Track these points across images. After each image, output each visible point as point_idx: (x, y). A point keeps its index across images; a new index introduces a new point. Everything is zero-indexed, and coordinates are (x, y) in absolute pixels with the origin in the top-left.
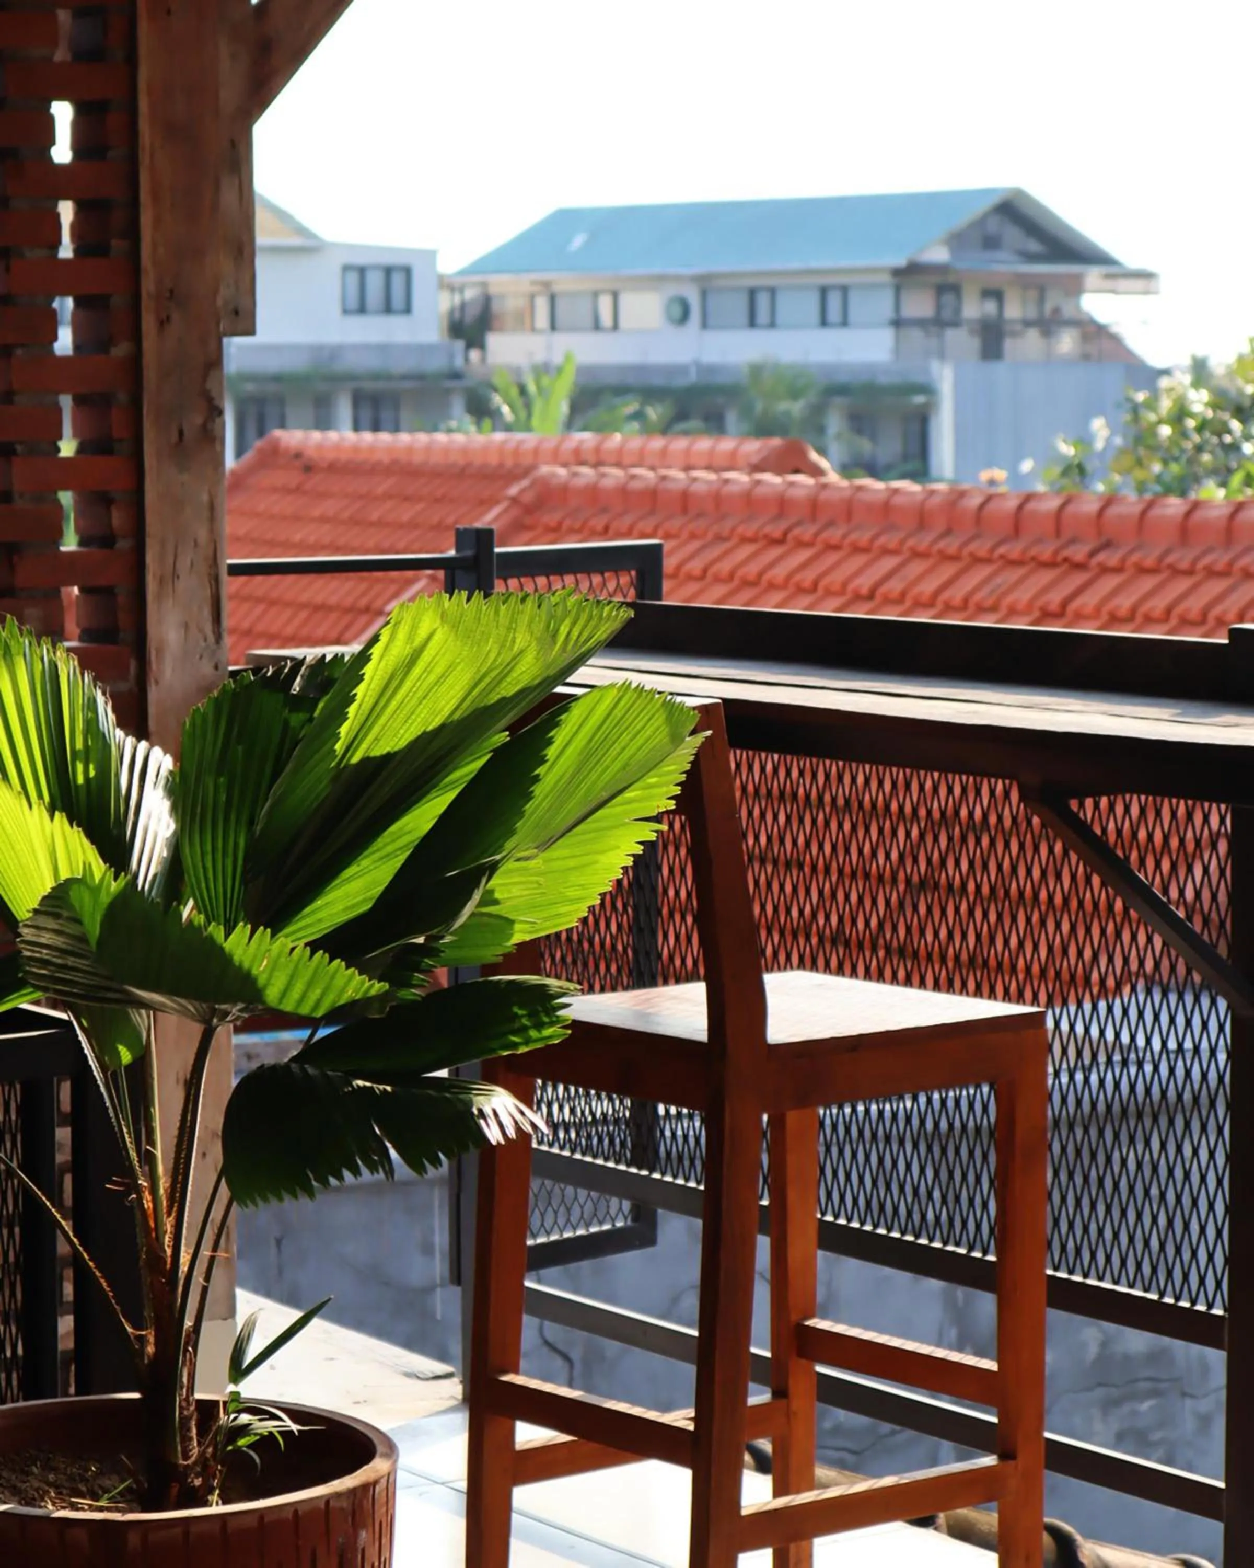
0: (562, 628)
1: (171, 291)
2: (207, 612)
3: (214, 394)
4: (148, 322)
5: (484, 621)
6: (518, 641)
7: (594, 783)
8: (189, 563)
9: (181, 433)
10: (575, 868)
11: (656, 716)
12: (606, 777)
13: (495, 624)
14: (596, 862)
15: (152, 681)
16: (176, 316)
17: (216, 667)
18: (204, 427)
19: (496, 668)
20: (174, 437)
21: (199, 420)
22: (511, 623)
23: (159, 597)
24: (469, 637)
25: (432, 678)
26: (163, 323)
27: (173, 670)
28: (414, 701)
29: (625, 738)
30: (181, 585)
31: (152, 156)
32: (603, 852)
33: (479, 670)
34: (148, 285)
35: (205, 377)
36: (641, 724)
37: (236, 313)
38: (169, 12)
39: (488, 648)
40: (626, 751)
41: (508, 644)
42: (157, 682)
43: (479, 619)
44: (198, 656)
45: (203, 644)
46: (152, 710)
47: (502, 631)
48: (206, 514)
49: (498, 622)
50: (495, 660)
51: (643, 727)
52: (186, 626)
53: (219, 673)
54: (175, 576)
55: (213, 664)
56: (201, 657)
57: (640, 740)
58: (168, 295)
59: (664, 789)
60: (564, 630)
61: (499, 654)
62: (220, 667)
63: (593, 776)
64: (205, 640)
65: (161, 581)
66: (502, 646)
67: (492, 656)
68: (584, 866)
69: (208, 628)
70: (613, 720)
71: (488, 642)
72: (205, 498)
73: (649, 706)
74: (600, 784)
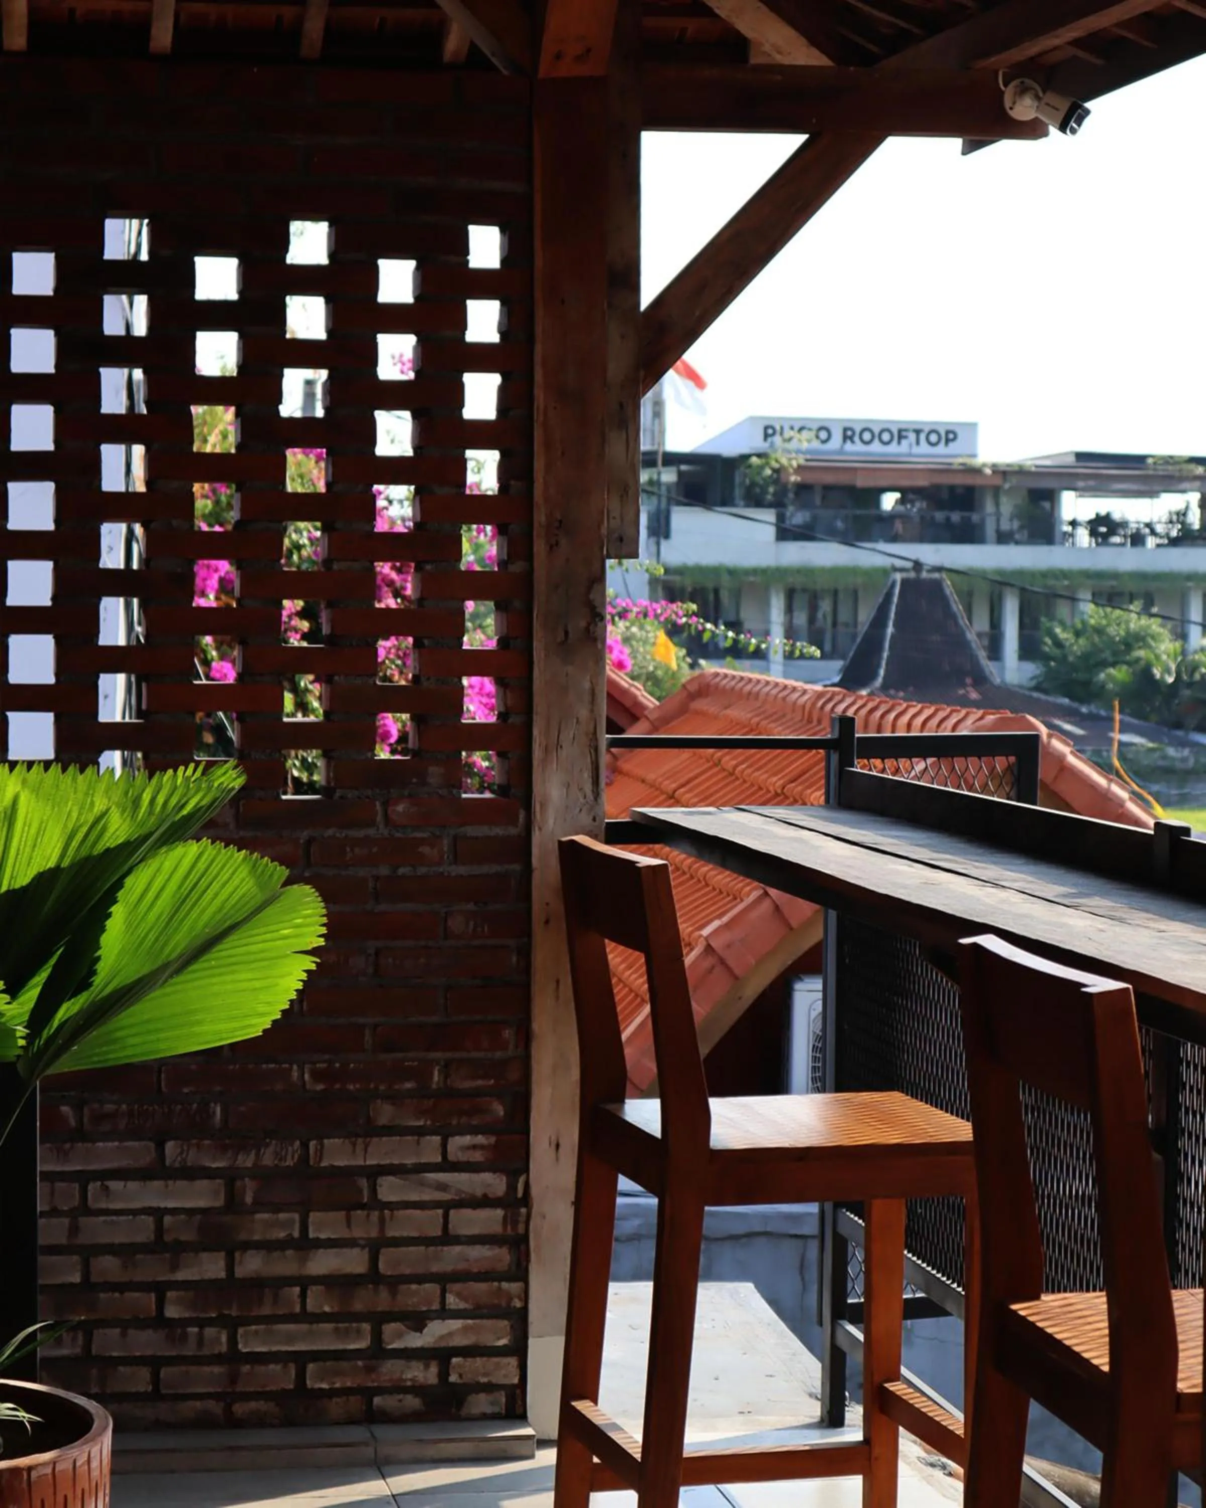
0: (145, 795)
1: (561, 522)
2: (587, 775)
3: (597, 603)
4: (540, 547)
5: (63, 786)
6: (97, 804)
7: (196, 921)
8: (571, 736)
9: (566, 633)
10: (261, 989)
11: (240, 870)
12: (206, 917)
13: (73, 789)
14: (277, 985)
15: (537, 828)
16: (563, 542)
17: (594, 819)
18: (587, 629)
19: (81, 826)
20: (561, 636)
21: (583, 624)
22: (88, 789)
23: (545, 761)
24: (49, 800)
25: (33, 831)
26: (552, 547)
27: (555, 819)
28: (28, 850)
29: (215, 886)
30: (563, 753)
31: (545, 414)
32: (282, 976)
33: (65, 826)
34: (540, 517)
35: (589, 589)
36: (227, 875)
37: (621, 539)
38: (563, 302)
39: (68, 809)
40: (219, 896)
41: (87, 806)
42: (540, 829)
43: (57, 786)
44: (578, 809)
45: (582, 800)
46: (535, 851)
47: (80, 795)
48: (587, 698)
49: (76, 788)
50: (78, 819)
51: (230, 879)
52: (568, 786)
53: (596, 824)
54: (559, 746)
55: (591, 818)
56: (581, 810)
57: (229, 888)
58: (557, 524)
59: (312, 929)
60: (146, 797)
61: (80, 814)
62: (597, 819)
63: (194, 915)
64: (585, 797)
65: (546, 750)
66: (82, 808)
67: (75, 815)
68: (267, 987)
69: (588, 787)
70: (197, 872)
71: (67, 803)
72: (587, 685)
73: (231, 862)
74: (201, 924)
